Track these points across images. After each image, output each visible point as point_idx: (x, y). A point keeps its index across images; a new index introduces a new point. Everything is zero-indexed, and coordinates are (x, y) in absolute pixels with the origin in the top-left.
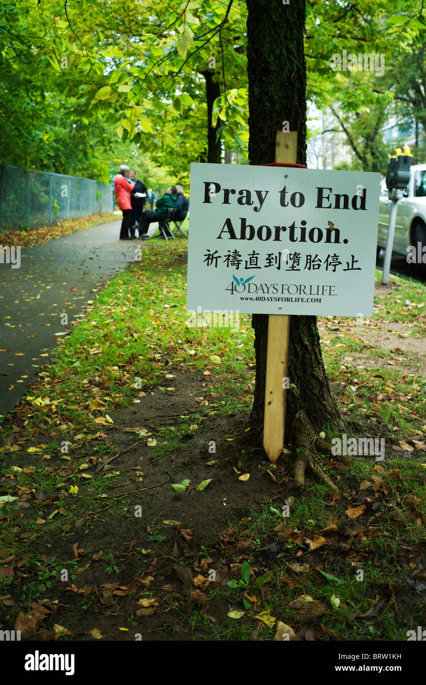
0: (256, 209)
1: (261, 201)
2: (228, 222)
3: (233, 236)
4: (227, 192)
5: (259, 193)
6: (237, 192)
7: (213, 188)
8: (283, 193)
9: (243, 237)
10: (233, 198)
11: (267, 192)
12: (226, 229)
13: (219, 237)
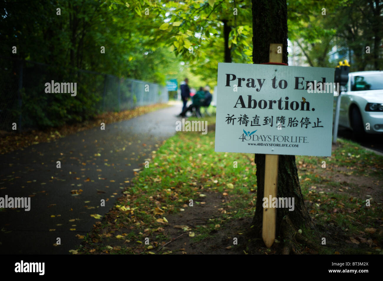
0: (257, 90)
1: (261, 85)
2: (241, 98)
3: (243, 106)
4: (240, 80)
5: (259, 81)
6: (246, 80)
7: (231, 77)
8: (274, 80)
9: (250, 106)
10: (244, 83)
11: (264, 80)
12: (239, 102)
13: (235, 107)
